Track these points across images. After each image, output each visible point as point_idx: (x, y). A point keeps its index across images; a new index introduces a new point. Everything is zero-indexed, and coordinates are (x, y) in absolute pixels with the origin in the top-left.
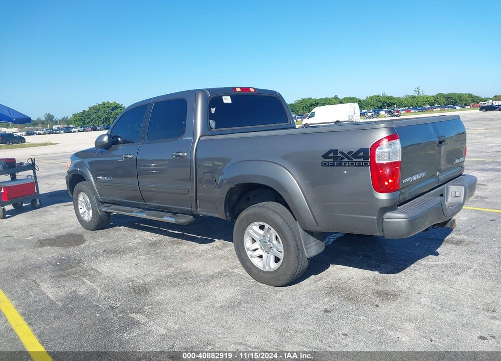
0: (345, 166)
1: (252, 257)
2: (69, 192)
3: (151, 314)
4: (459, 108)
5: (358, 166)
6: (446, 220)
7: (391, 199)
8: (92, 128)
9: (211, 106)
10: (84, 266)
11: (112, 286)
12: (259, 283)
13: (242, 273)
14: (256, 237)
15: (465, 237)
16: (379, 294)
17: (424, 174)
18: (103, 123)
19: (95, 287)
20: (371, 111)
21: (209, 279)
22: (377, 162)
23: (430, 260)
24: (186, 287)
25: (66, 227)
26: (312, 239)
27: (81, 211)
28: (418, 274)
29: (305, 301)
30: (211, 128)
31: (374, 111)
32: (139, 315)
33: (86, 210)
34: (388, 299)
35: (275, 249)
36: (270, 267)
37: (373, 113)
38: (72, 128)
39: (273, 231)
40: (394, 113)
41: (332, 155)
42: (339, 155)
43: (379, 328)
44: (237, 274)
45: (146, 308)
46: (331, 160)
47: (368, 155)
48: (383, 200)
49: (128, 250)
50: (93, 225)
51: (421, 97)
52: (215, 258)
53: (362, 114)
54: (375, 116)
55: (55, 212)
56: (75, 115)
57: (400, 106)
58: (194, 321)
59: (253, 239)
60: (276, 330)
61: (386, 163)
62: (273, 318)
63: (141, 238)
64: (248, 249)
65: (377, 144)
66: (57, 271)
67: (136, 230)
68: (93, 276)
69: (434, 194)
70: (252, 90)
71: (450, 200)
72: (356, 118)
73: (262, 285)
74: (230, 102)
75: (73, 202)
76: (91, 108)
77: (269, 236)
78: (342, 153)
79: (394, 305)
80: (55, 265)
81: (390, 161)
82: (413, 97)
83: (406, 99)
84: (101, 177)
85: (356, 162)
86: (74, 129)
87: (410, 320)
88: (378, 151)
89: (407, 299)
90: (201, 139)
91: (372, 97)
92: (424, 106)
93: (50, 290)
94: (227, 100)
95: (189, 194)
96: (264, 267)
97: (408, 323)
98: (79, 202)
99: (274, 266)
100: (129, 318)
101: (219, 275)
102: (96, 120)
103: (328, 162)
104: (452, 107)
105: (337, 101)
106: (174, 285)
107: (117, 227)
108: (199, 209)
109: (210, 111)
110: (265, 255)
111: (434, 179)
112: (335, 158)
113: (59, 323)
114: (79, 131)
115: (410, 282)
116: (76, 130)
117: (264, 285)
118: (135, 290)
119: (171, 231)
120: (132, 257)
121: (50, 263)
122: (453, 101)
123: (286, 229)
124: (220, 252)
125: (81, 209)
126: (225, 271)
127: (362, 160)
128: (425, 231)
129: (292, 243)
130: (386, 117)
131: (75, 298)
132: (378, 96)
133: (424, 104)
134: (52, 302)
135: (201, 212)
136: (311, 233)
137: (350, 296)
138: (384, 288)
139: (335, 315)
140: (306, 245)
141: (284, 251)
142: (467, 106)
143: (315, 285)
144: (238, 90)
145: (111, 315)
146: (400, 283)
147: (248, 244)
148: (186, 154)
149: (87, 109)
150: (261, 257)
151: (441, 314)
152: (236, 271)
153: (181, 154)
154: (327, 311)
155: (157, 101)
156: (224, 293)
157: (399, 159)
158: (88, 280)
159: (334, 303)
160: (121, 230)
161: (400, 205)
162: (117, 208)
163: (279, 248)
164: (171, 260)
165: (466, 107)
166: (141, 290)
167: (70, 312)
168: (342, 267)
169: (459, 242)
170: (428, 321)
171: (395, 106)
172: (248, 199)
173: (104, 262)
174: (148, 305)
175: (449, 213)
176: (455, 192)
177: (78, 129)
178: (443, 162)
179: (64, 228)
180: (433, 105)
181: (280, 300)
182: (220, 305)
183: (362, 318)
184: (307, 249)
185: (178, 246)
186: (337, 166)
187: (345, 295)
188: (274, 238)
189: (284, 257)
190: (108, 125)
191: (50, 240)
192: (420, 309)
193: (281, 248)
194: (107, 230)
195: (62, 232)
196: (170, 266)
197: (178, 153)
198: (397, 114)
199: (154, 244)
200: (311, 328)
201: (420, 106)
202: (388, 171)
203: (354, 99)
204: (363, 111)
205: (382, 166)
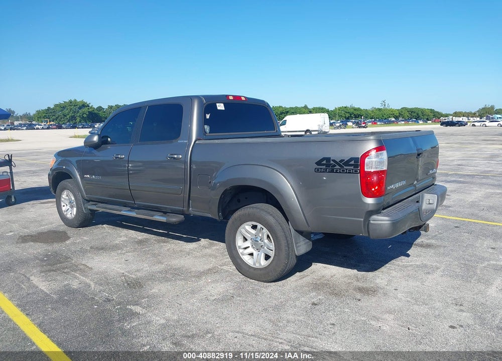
0: (336, 172)
1: (243, 255)
2: (52, 189)
3: (148, 306)
4: (422, 122)
5: (349, 173)
6: (421, 224)
7: (377, 204)
8: (57, 126)
9: (206, 112)
10: (73, 262)
11: (105, 280)
12: (248, 279)
13: (231, 270)
14: (248, 236)
15: (433, 241)
16: (361, 290)
17: (404, 183)
18: (69, 121)
19: (88, 281)
20: (339, 121)
21: (200, 275)
22: (366, 170)
23: (403, 261)
24: (178, 282)
25: (47, 224)
26: (301, 238)
27: (64, 209)
28: (394, 273)
29: (293, 296)
30: (206, 133)
31: (342, 122)
32: (136, 307)
33: (69, 207)
34: (368, 294)
35: (265, 248)
36: (260, 264)
37: (341, 124)
38: (35, 125)
39: (265, 230)
40: (361, 124)
41: (324, 162)
42: (332, 162)
43: (363, 319)
44: (227, 271)
45: (143, 301)
46: (324, 167)
47: (358, 163)
48: (369, 204)
49: (115, 247)
50: (76, 223)
51: (386, 109)
52: (203, 256)
53: (331, 124)
54: (343, 127)
55: (32, 209)
56: (38, 112)
57: (366, 118)
58: (190, 312)
59: (244, 237)
60: (270, 320)
61: (374, 171)
62: (266, 310)
63: (126, 236)
64: (240, 247)
65: (366, 155)
66: (45, 265)
67: (120, 229)
68: (84, 272)
69: (412, 201)
70: (243, 99)
71: (425, 206)
72: (326, 128)
73: (251, 281)
74: (224, 109)
75: (55, 200)
76: (56, 106)
77: (260, 235)
78: (334, 161)
79: (374, 299)
80: (42, 260)
81: (378, 170)
82: (380, 110)
83: (372, 111)
84: (88, 176)
85: (347, 169)
86: (37, 126)
87: (390, 312)
88: (367, 160)
89: (385, 294)
90: (197, 142)
91: (340, 108)
92: (390, 119)
93: (42, 284)
94: (221, 107)
95: (182, 195)
96: (254, 264)
97: (388, 314)
98: (63, 199)
99: (264, 263)
100: (127, 309)
101: (209, 272)
102: (61, 118)
103: (321, 169)
104: (415, 121)
105: (307, 111)
106: (167, 280)
107: (101, 226)
108: (191, 209)
109: (205, 117)
110: (255, 253)
111: (413, 188)
112: (328, 165)
113: (57, 314)
114: (43, 129)
115: (387, 279)
116: (40, 127)
117: (254, 281)
118: (128, 284)
119: (156, 230)
120: (121, 253)
121: (37, 258)
122: (415, 115)
123: (278, 229)
124: (208, 251)
125: (64, 206)
126: (214, 268)
127: (352, 167)
128: (403, 234)
129: (283, 243)
130: (353, 128)
131: (69, 291)
132: (345, 107)
133: (390, 117)
134: (47, 295)
135: (192, 211)
136: (301, 233)
137: (334, 291)
138: (365, 285)
139: (322, 308)
140: (296, 243)
141: (275, 249)
142: (429, 120)
143: (300, 282)
144: (231, 98)
145: (109, 306)
146: (378, 281)
147: (239, 242)
148: (181, 156)
149: (52, 107)
150: (251, 254)
151: (416, 307)
152: (225, 268)
153: (176, 156)
154: (314, 304)
155: (151, 104)
156: (217, 288)
157: (385, 168)
158: (80, 275)
159: (320, 297)
160: (104, 228)
161: (384, 209)
162: (104, 206)
163: (270, 246)
164: (160, 257)
165: (428, 122)
166: (135, 285)
167: (67, 303)
168: (324, 265)
169: (428, 246)
170: (405, 312)
171: (363, 117)
172: (239, 201)
173: (93, 258)
174: (144, 298)
175: (424, 218)
176: (429, 199)
177: (42, 127)
178: (420, 172)
179: (44, 225)
180: (398, 118)
181: (270, 294)
182: (214, 298)
183: (347, 310)
184: (297, 247)
185: (165, 244)
186: (329, 172)
187: (329, 290)
188: (265, 237)
189: (275, 255)
190: (74, 124)
191: (32, 236)
192: (397, 303)
193: (272, 246)
194: (91, 227)
195: (44, 228)
196: (160, 263)
197: (172, 155)
198: (364, 125)
199: (140, 242)
200: (301, 318)
201: (386, 119)
202: (375, 178)
203: (323, 109)
204: (332, 121)
205: (370, 174)
